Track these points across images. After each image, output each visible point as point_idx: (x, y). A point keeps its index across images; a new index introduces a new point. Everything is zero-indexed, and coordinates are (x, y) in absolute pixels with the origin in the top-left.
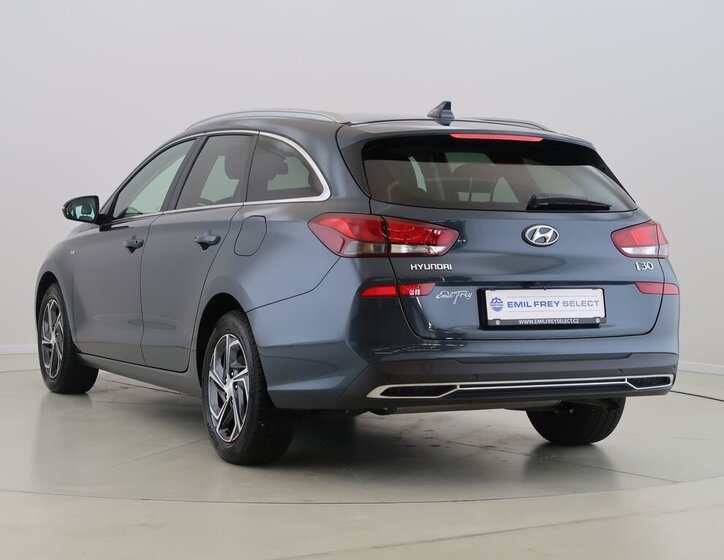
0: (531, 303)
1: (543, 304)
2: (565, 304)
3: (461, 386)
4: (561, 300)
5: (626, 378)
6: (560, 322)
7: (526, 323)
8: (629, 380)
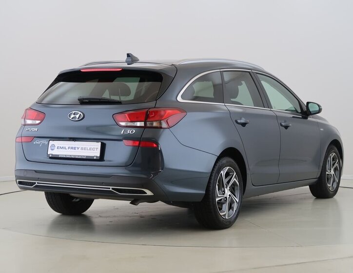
0: (67, 148)
1: (72, 148)
2: (82, 149)
3: (38, 183)
4: (81, 147)
5: (111, 187)
6: (77, 157)
7: (62, 156)
8: (112, 189)
